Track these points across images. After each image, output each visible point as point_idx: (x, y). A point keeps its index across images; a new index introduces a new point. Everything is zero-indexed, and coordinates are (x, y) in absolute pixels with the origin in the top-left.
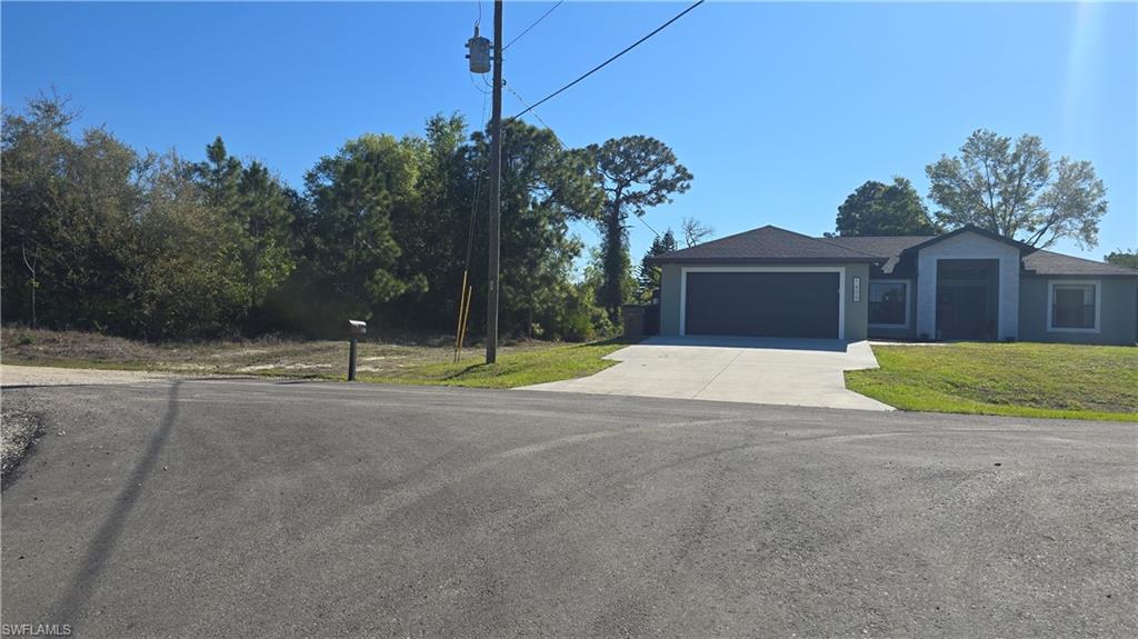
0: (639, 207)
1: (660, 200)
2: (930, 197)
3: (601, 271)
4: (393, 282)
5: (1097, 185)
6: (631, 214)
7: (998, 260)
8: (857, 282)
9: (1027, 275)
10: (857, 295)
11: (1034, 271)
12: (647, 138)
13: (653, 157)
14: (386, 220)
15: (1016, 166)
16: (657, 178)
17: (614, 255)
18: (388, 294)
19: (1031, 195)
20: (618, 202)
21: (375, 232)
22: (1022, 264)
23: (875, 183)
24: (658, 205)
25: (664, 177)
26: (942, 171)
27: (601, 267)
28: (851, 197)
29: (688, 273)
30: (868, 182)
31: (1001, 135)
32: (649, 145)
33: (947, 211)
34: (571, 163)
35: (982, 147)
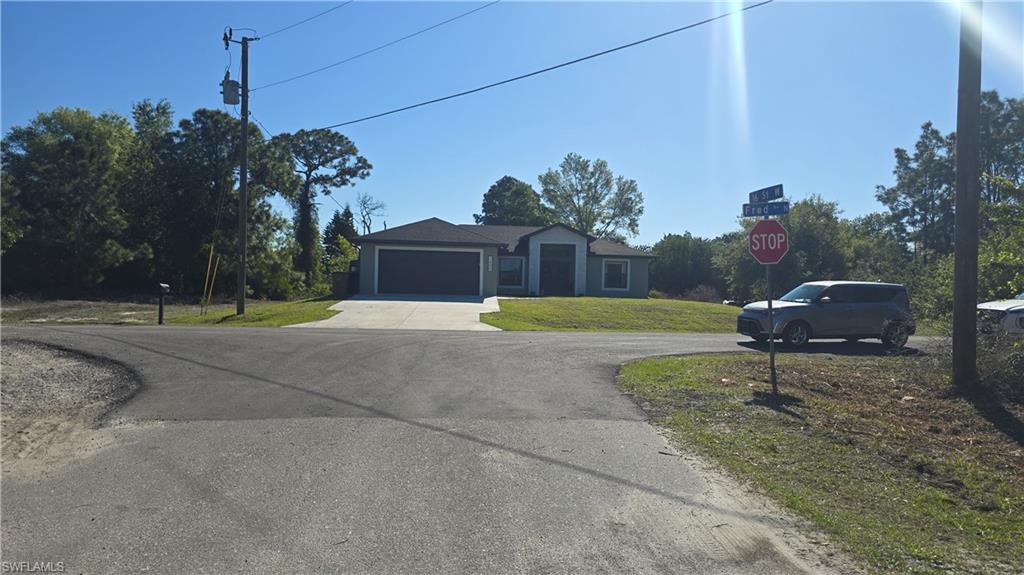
0: (326, 187)
1: (344, 182)
3: (294, 241)
4: (122, 251)
5: (638, 195)
6: (319, 193)
7: (574, 246)
8: (490, 258)
9: (591, 255)
10: (490, 267)
11: (596, 253)
12: (333, 132)
13: (339, 148)
14: (112, 196)
15: (592, 181)
16: (340, 164)
17: (304, 227)
18: (118, 261)
19: (602, 199)
20: (309, 183)
21: (103, 207)
22: (589, 248)
24: (343, 187)
25: (347, 165)
26: (548, 180)
27: (293, 237)
28: (493, 187)
29: (381, 251)
30: (506, 177)
31: (584, 158)
32: (338, 138)
34: (274, 153)
35: (573, 165)
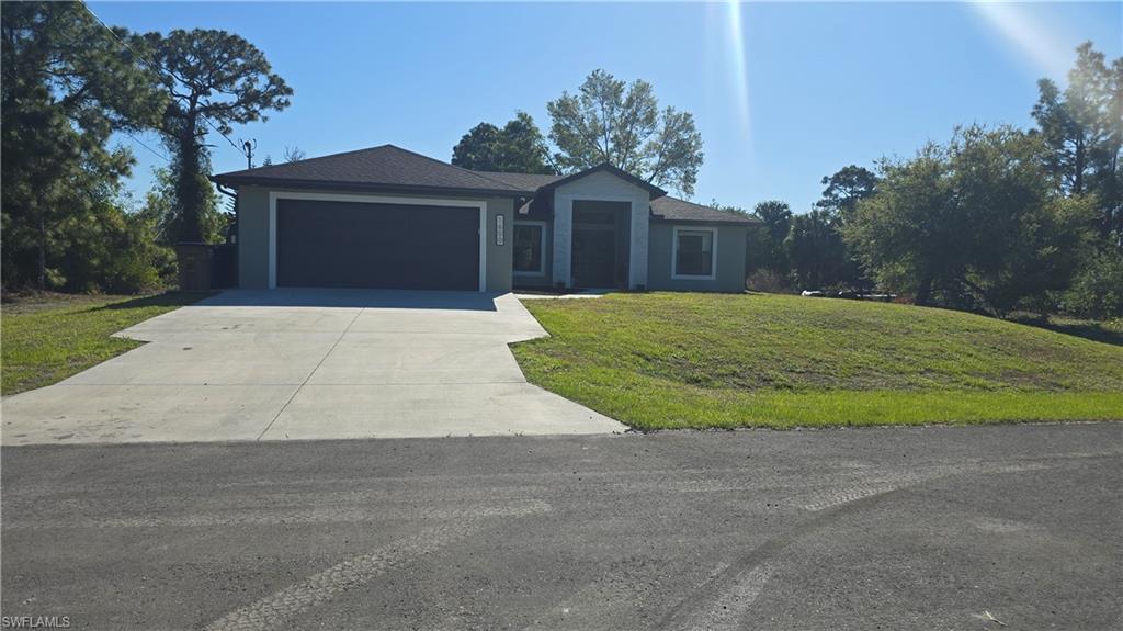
0: (223, 122)
1: (251, 116)
2: (550, 137)
3: (172, 200)
5: (695, 137)
6: (211, 130)
7: (630, 203)
8: (500, 221)
9: (656, 220)
10: (500, 237)
11: (663, 216)
12: (230, 34)
13: (240, 61)
15: (628, 112)
16: (246, 89)
17: (189, 180)
19: (639, 143)
20: (193, 113)
22: (651, 209)
23: (488, 126)
24: (249, 123)
25: (254, 88)
26: (563, 110)
27: (171, 194)
28: (466, 137)
29: (279, 200)
30: (482, 124)
32: (234, 45)
33: (565, 154)
35: (599, 89)
